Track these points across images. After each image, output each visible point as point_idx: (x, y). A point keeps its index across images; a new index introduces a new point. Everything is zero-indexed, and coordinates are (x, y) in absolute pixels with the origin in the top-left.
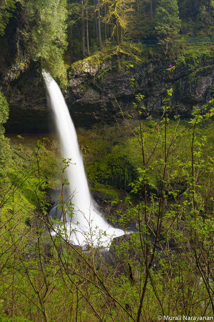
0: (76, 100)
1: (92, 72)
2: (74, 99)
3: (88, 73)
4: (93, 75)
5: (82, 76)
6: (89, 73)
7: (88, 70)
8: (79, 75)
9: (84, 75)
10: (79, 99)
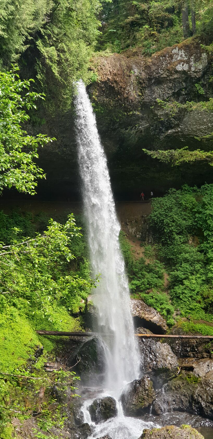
0: (167, 130)
1: (193, 69)
2: (160, 130)
3: (184, 72)
4: (196, 76)
5: (170, 79)
6: (187, 73)
7: (183, 65)
8: (165, 77)
9: (176, 76)
10: (172, 128)
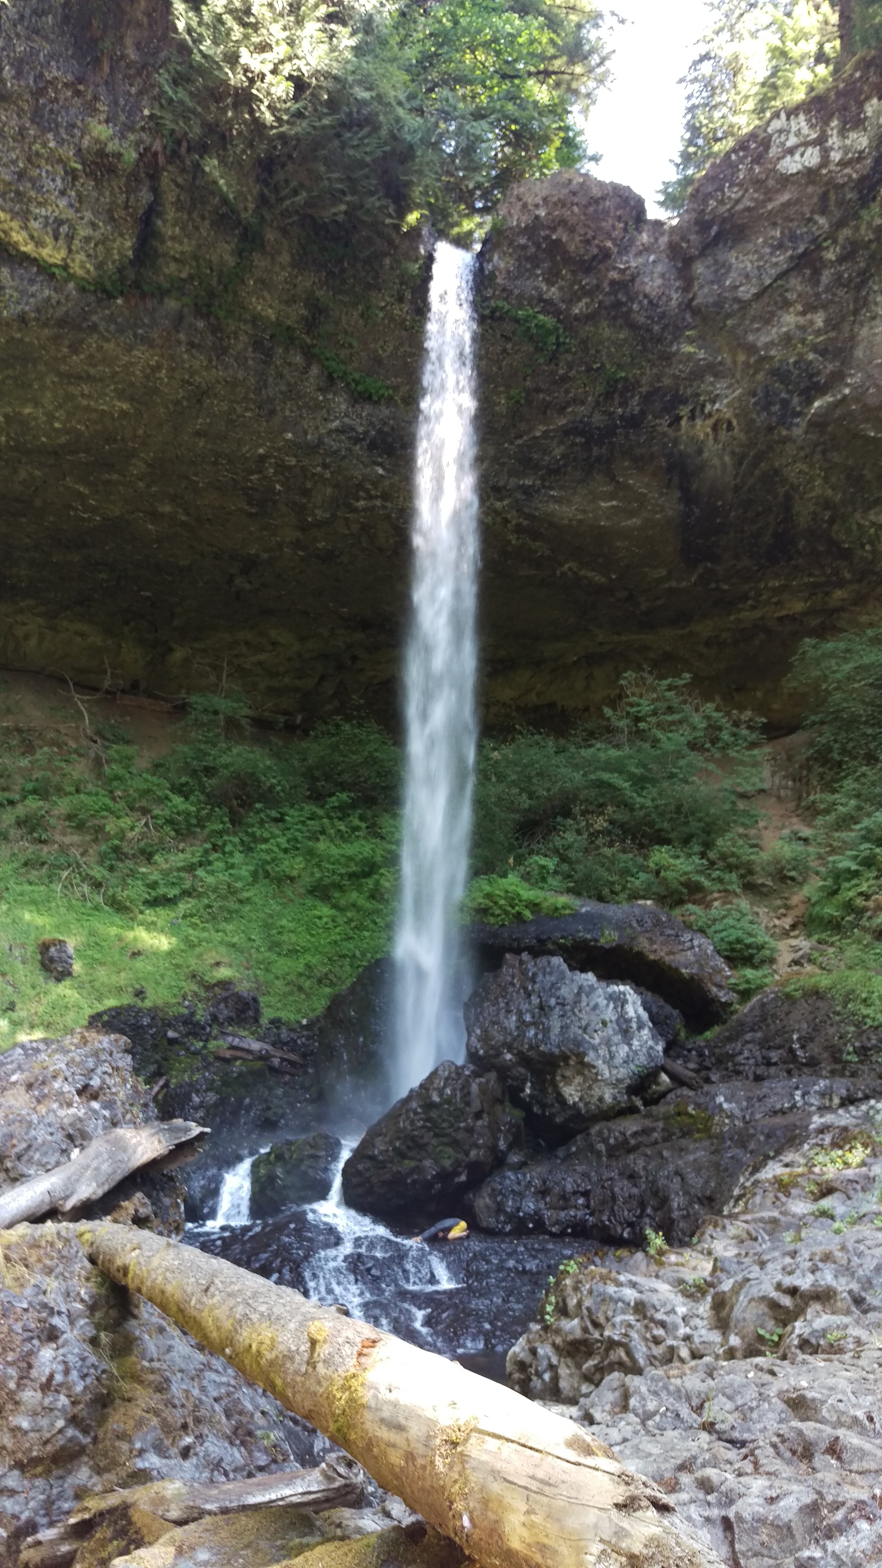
0: (809, 402)
1: (836, 156)
2: (784, 404)
3: (810, 174)
4: (850, 178)
5: (770, 213)
6: (820, 174)
7: (803, 155)
8: (750, 210)
9: (784, 197)
10: (822, 390)
